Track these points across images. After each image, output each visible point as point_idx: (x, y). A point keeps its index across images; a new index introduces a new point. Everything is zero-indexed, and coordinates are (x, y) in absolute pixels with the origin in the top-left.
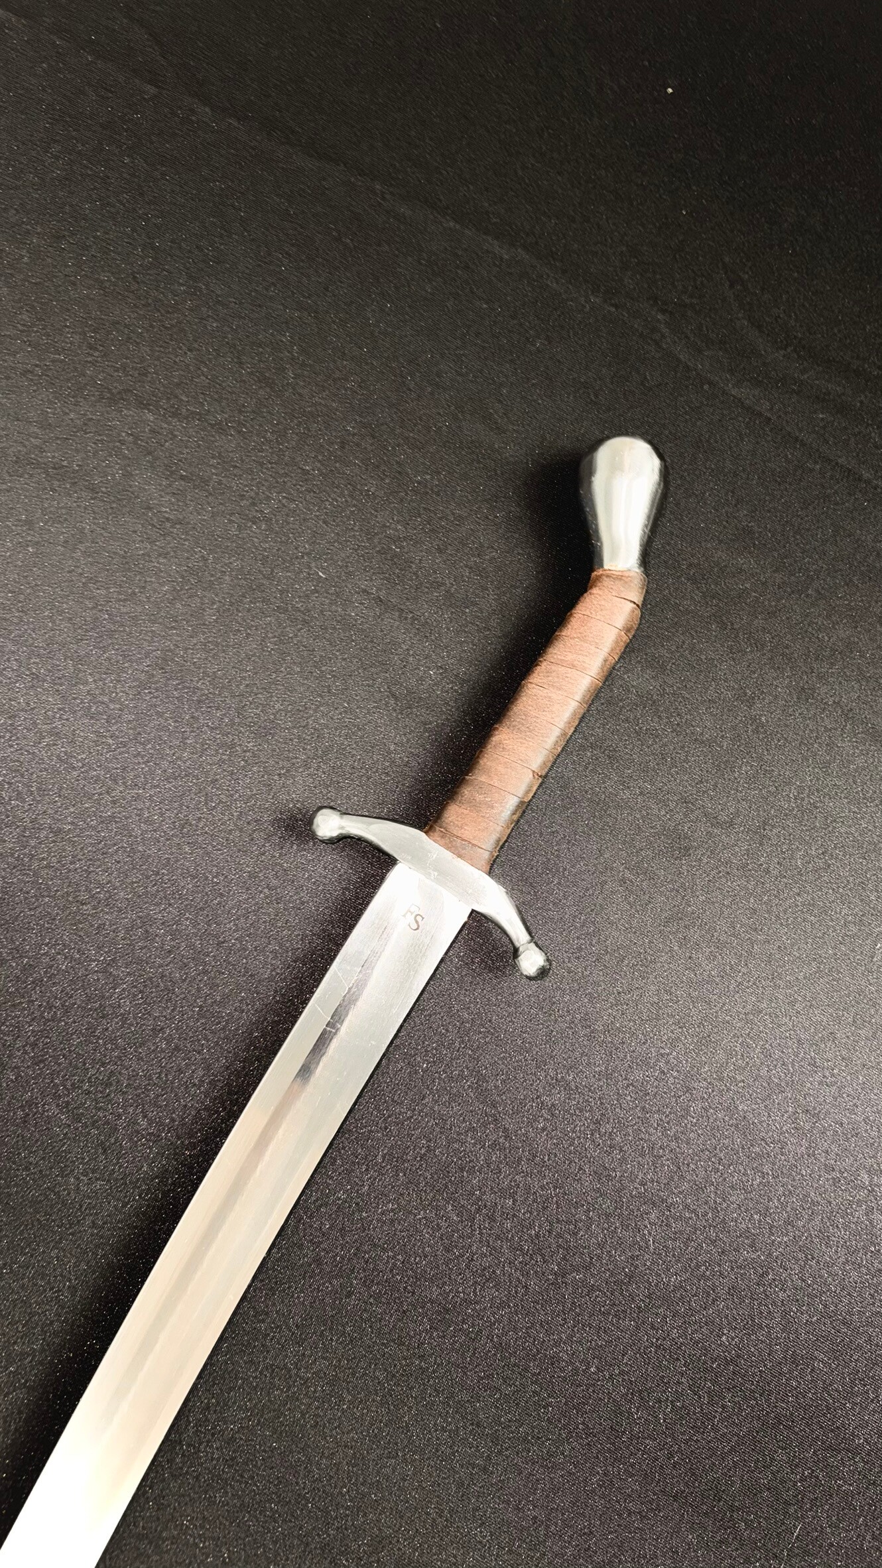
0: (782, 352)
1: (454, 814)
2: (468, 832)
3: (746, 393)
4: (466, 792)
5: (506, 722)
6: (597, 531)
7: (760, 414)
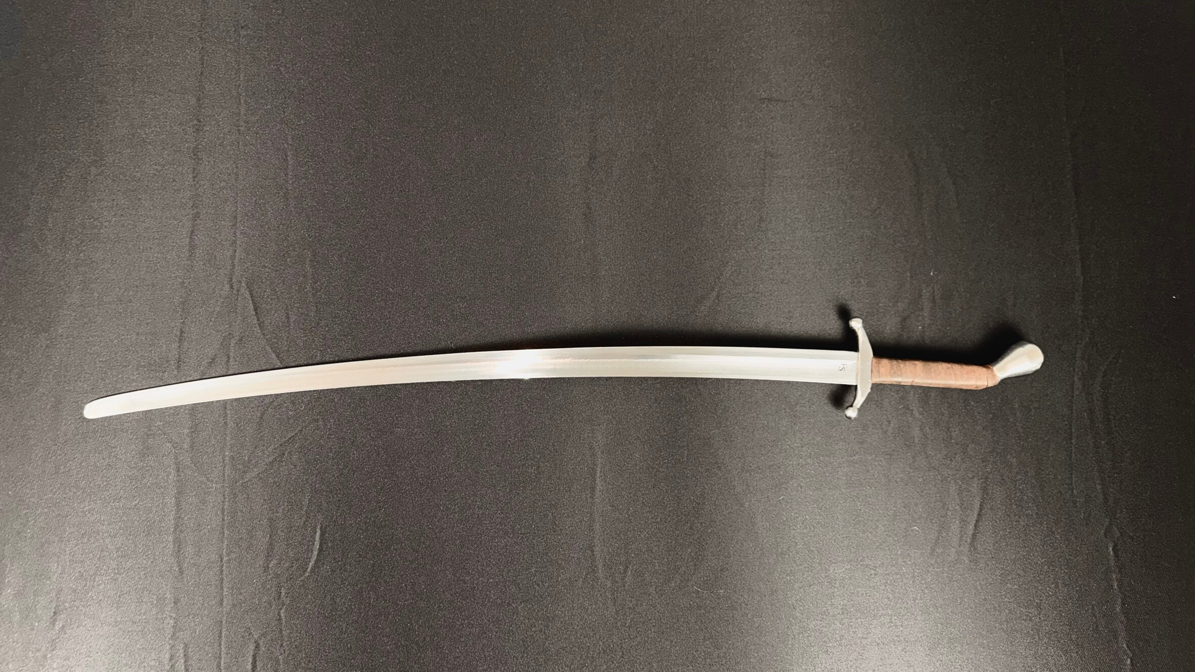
0: (1100, 388)
1: (885, 362)
2: (882, 370)
3: (1078, 384)
4: (895, 362)
5: (924, 363)
6: (1003, 359)
7: (1073, 392)
